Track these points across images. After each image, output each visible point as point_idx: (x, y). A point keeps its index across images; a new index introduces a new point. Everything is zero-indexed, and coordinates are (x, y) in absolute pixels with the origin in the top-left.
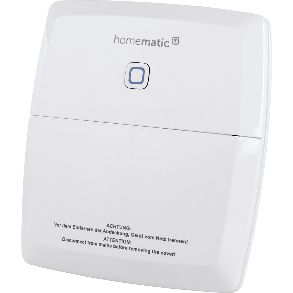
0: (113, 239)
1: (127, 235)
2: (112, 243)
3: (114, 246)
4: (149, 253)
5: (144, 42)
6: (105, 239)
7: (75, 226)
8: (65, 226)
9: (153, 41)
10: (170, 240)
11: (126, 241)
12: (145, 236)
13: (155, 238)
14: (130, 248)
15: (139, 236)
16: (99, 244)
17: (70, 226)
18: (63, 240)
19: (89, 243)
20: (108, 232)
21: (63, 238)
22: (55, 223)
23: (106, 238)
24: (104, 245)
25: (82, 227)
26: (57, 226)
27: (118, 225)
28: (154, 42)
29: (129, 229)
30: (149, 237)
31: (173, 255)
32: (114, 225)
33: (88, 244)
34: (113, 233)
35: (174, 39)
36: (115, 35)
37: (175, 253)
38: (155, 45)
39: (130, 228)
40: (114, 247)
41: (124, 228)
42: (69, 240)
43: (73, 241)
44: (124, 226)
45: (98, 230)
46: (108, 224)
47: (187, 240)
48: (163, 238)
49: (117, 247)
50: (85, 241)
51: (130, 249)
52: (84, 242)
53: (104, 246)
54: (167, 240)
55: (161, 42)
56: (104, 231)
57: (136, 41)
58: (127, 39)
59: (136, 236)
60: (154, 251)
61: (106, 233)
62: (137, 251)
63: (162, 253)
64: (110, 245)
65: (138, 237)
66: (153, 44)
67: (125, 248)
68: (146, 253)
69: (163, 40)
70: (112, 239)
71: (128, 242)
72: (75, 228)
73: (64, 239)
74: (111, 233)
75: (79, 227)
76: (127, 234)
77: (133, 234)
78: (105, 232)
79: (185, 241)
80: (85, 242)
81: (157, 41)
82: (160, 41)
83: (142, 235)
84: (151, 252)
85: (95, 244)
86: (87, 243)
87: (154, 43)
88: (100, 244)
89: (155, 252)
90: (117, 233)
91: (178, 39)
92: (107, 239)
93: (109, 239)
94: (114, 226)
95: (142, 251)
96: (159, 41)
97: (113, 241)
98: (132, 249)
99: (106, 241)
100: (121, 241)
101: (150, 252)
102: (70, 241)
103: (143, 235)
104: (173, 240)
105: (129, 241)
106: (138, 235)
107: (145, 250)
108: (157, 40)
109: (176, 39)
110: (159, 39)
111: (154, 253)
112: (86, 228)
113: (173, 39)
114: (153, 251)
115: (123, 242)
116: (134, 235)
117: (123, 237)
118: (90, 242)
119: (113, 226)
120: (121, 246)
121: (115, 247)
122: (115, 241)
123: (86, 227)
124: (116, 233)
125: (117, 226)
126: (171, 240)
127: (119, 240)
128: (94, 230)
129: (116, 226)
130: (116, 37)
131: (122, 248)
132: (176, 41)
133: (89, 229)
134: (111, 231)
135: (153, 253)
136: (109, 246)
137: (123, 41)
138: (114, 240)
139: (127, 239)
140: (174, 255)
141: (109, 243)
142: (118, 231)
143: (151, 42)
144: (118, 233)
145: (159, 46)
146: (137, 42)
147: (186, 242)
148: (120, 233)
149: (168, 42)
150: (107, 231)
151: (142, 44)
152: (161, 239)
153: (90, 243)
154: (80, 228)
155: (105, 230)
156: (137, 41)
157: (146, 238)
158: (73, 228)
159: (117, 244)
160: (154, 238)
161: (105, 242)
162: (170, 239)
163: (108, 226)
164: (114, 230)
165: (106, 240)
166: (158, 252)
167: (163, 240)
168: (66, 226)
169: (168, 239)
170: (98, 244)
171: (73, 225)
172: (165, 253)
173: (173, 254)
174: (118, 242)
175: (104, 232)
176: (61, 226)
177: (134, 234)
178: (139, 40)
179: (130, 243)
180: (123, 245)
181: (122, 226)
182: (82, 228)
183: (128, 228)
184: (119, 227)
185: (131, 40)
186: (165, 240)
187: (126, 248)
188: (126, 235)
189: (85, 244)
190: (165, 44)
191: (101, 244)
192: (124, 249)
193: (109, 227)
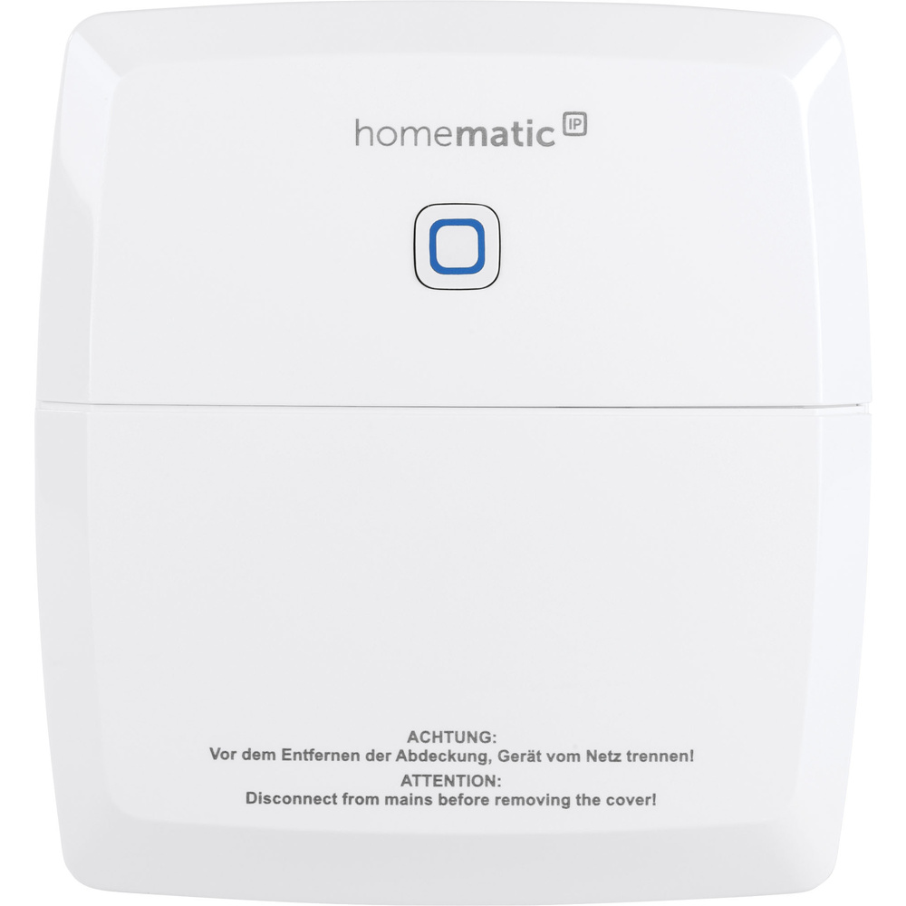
0: (435, 776)
1: (483, 759)
2: (433, 792)
3: (441, 798)
4: (567, 806)
5: (466, 135)
6: (406, 780)
7: (291, 752)
8: (250, 755)
9: (495, 130)
10: (634, 758)
11: (482, 780)
12: (548, 754)
13: (584, 756)
14: (497, 798)
15: (526, 757)
16: (387, 798)
17: (270, 755)
18: (248, 802)
19: (347, 800)
20: (413, 757)
21: (248, 793)
22: (211, 749)
23: (411, 777)
24: (404, 801)
25: (315, 752)
26: (219, 756)
27: (449, 733)
28: (500, 133)
29: (489, 739)
30: (561, 757)
31: (647, 804)
32: (434, 732)
33: (345, 803)
34: (433, 757)
35: (568, 117)
36: (357, 121)
37: (654, 795)
38: (505, 143)
39: (491, 736)
40: (441, 804)
41: (472, 737)
42: (271, 799)
43: (287, 800)
44: (469, 733)
45: (375, 756)
46: (413, 733)
47: (692, 751)
48: (610, 754)
49: (452, 801)
50: (335, 796)
51: (500, 801)
52: (327, 800)
53: (406, 804)
54: (624, 757)
55: (525, 131)
56: (401, 755)
57: (436, 136)
58: (404, 131)
59: (515, 757)
60: (582, 799)
61: (409, 763)
62: (523, 804)
63: (611, 801)
64: (426, 798)
65: (522, 760)
66: (499, 140)
67: (479, 801)
68: (558, 808)
69: (530, 126)
70: (431, 779)
71: (491, 781)
72: (291, 757)
73: (252, 798)
74: (425, 760)
75: (305, 752)
76: (485, 755)
77: (503, 754)
78: (404, 758)
79: (686, 754)
80: (331, 800)
81: (513, 129)
82: (521, 129)
83: (535, 753)
84: (573, 801)
85: (373, 799)
86: (340, 800)
87: (501, 138)
88: (389, 800)
89: (587, 800)
90: (447, 757)
91: (581, 117)
92: (413, 780)
93: (422, 780)
94: (435, 737)
95: (541, 803)
96: (516, 129)
97: (435, 785)
98: (505, 801)
99: (411, 785)
100: (465, 779)
101: (568, 804)
102: (277, 800)
103: (539, 754)
104: (643, 757)
105: (494, 776)
106: (523, 755)
107: (552, 800)
108: (509, 127)
109: (575, 120)
110: (516, 124)
111: (584, 804)
112: (333, 754)
113: (564, 118)
114: (578, 798)
115: (471, 781)
116: (508, 757)
117: (472, 768)
118: (351, 797)
119: (431, 737)
120: (464, 796)
121: (443, 801)
122: (443, 783)
123: (331, 751)
124: (443, 757)
125: (445, 736)
126: (637, 757)
127: (457, 780)
128: (363, 757)
129: (441, 736)
130: (360, 128)
131: (470, 801)
132: (576, 123)
133: (345, 757)
134: (425, 754)
135: (579, 804)
136: (424, 801)
137: (387, 136)
138: (441, 780)
139: (484, 770)
140: (651, 801)
141: (422, 790)
142: (450, 751)
143: (490, 134)
144: (451, 757)
145: (520, 144)
146: (439, 138)
147: (687, 756)
148: (459, 754)
149: (551, 130)
150: (410, 754)
151: (459, 143)
152: (602, 758)
153: (353, 800)
154: (310, 754)
155: (402, 752)
156: (439, 133)
157: (551, 759)
158: (284, 759)
159: (449, 791)
160: (579, 758)
161: (406, 791)
162: (635, 755)
163: (412, 737)
164: (435, 748)
165: (409, 783)
166: (596, 801)
167: (610, 760)
168: (256, 756)
169: (629, 754)
170: (382, 800)
171: (284, 750)
172: (621, 801)
173: (648, 798)
174: (452, 784)
175: (399, 757)
176: (238, 756)
177: (510, 755)
178: (446, 132)
179: (497, 782)
180: (471, 792)
181: (463, 733)
182: (316, 756)
183: (485, 735)
184: (452, 736)
185: (416, 132)
186: (616, 760)
187: (485, 801)
188: (480, 759)
189: (335, 803)
190: (539, 137)
191: (392, 798)
192: (476, 804)
193: (417, 741)
